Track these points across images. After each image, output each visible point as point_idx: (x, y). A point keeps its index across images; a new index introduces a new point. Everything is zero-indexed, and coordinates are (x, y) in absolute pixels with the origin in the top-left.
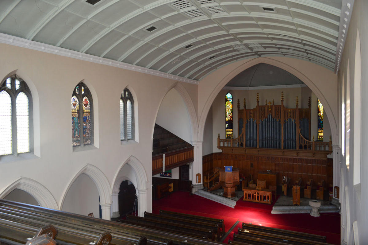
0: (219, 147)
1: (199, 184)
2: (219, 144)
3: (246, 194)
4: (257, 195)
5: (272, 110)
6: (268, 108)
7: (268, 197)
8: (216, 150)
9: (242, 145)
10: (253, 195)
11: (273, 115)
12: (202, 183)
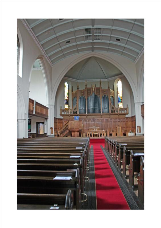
0: (61, 115)
1: (52, 135)
2: (61, 113)
3: (89, 134)
4: (96, 134)
5: (95, 90)
6: (92, 89)
7: (103, 134)
8: (59, 117)
9: (76, 112)
10: (93, 134)
11: (96, 93)
12: (53, 134)
